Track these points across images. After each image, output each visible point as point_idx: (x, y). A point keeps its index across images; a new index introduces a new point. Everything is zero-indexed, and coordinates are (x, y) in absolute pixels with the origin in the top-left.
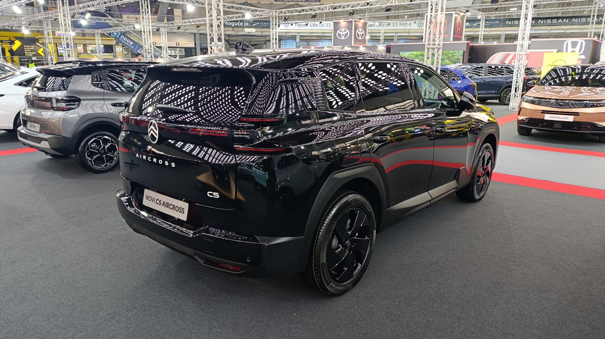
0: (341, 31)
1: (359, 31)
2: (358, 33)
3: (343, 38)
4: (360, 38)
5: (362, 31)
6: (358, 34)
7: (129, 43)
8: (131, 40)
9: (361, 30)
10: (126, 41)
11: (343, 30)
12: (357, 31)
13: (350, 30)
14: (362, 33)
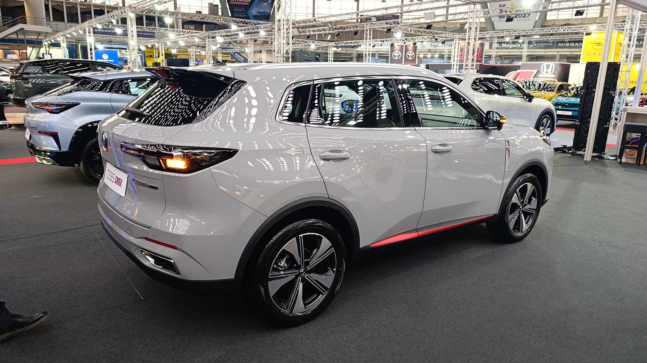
0: (395, 53)
1: (409, 53)
2: (409, 54)
3: (396, 58)
4: (410, 58)
5: (412, 53)
6: (408, 56)
7: (241, 59)
8: (243, 57)
9: (411, 52)
10: (239, 58)
11: (397, 52)
12: (408, 53)
13: (402, 52)
14: (412, 54)
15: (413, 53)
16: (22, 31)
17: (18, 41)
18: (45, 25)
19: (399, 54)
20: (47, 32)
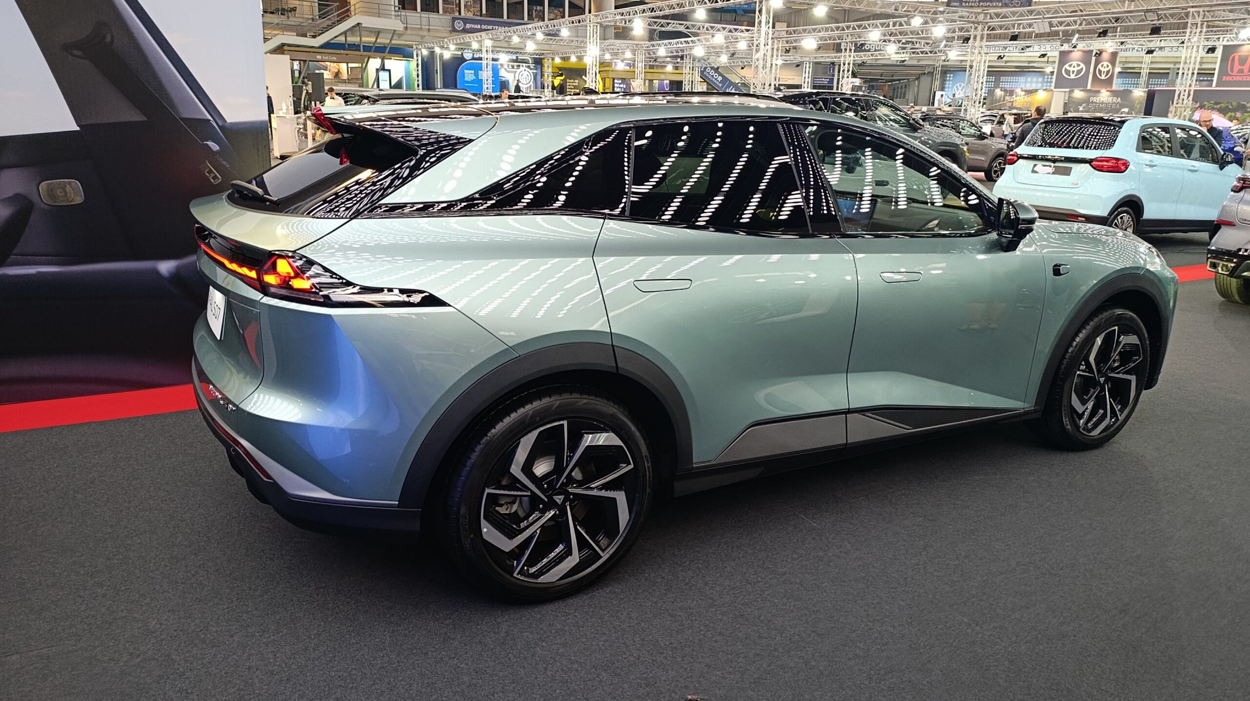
0: (1070, 66)
1: (1102, 66)
2: (1101, 69)
3: (1073, 76)
4: (1103, 77)
5: (1108, 66)
6: (1100, 71)
7: (716, 79)
9: (1105, 64)
10: (713, 76)
12: (1099, 66)
13: (1087, 64)
14: (1108, 69)
15: (1110, 67)
16: (358, 28)
17: (347, 46)
18: (393, 17)
19: (1080, 68)
20: (395, 31)
